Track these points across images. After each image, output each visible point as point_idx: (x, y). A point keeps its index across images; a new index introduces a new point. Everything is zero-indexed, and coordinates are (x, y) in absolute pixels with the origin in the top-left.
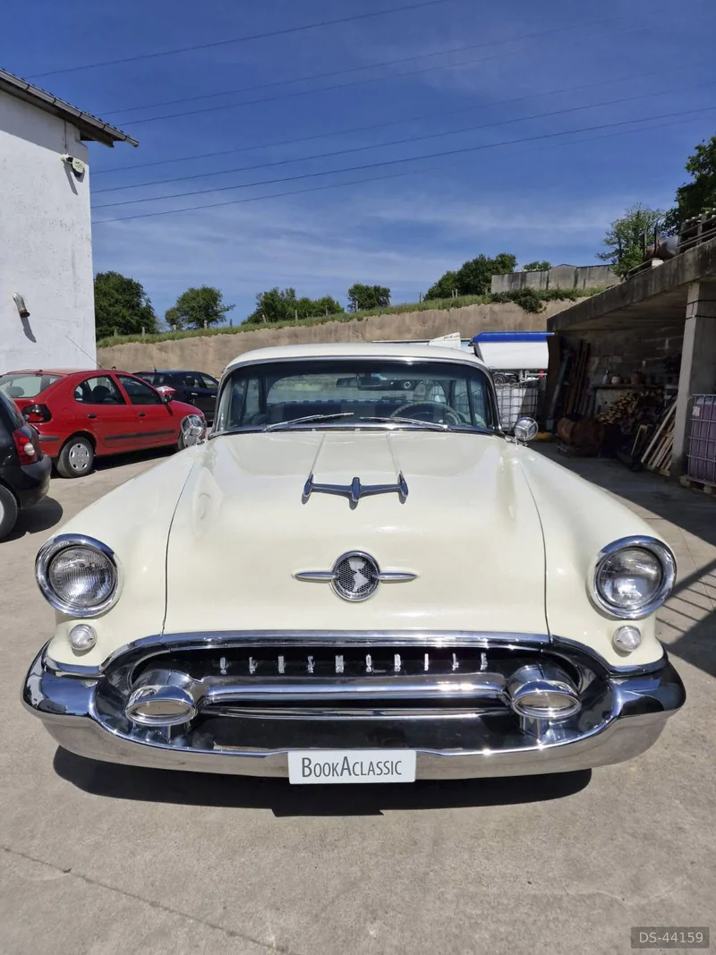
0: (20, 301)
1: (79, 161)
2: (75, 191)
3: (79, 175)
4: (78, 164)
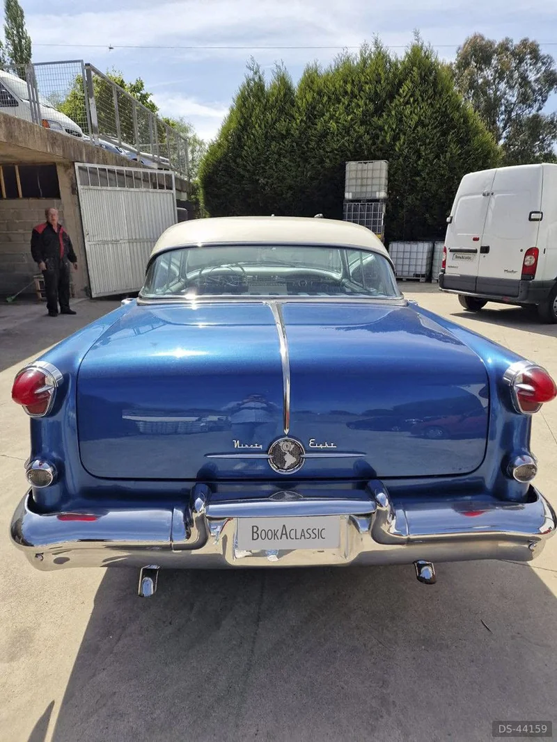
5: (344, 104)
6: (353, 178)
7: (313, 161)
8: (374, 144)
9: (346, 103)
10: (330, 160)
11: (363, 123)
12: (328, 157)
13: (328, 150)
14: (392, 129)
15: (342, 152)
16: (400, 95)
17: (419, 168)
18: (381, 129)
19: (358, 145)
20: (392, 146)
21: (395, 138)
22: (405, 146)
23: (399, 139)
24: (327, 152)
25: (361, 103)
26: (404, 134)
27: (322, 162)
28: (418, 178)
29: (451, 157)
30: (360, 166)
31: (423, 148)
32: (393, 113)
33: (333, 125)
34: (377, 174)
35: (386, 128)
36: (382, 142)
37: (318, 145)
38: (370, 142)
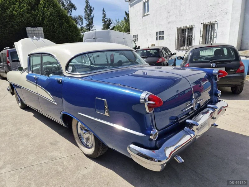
5: (17, 5)
6: (30, 33)
7: (9, 26)
8: (35, 21)
9: (18, 5)
10: (17, 26)
11: (28, 13)
12: (16, 25)
13: (16, 22)
14: (41, 16)
15: (22, 23)
16: (40, 4)
17: (55, 30)
18: (37, 16)
19: (28, 21)
20: (43, 22)
21: (43, 19)
22: (48, 22)
23: (45, 20)
24: (15, 23)
25: (25, 5)
26: (46, 18)
27: (13, 26)
28: (55, 34)
29: (65, 27)
30: (32, 29)
31: (54, 23)
32: (40, 10)
33: (14, 12)
34: (40, 32)
35: (38, 15)
36: (38, 20)
37: (10, 20)
38: (33, 20)
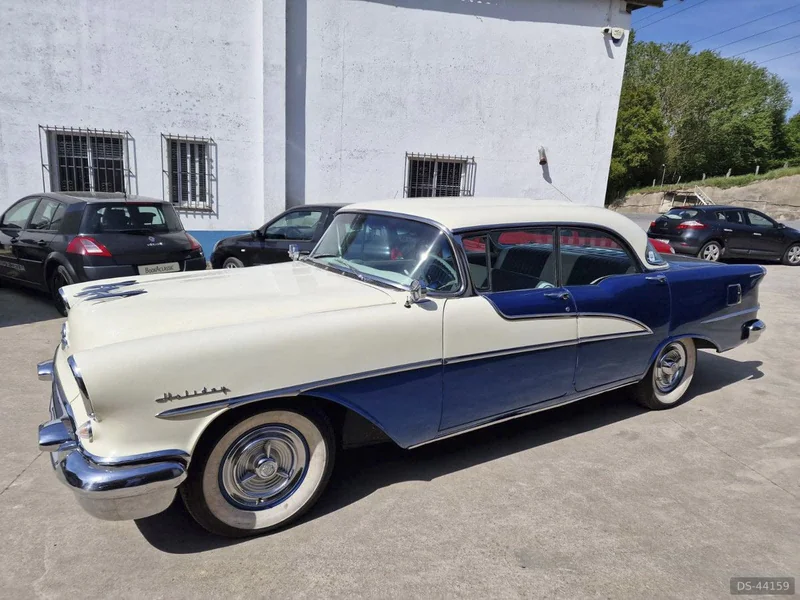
0: (543, 153)
1: (616, 29)
2: (611, 55)
3: (616, 41)
4: (615, 32)
